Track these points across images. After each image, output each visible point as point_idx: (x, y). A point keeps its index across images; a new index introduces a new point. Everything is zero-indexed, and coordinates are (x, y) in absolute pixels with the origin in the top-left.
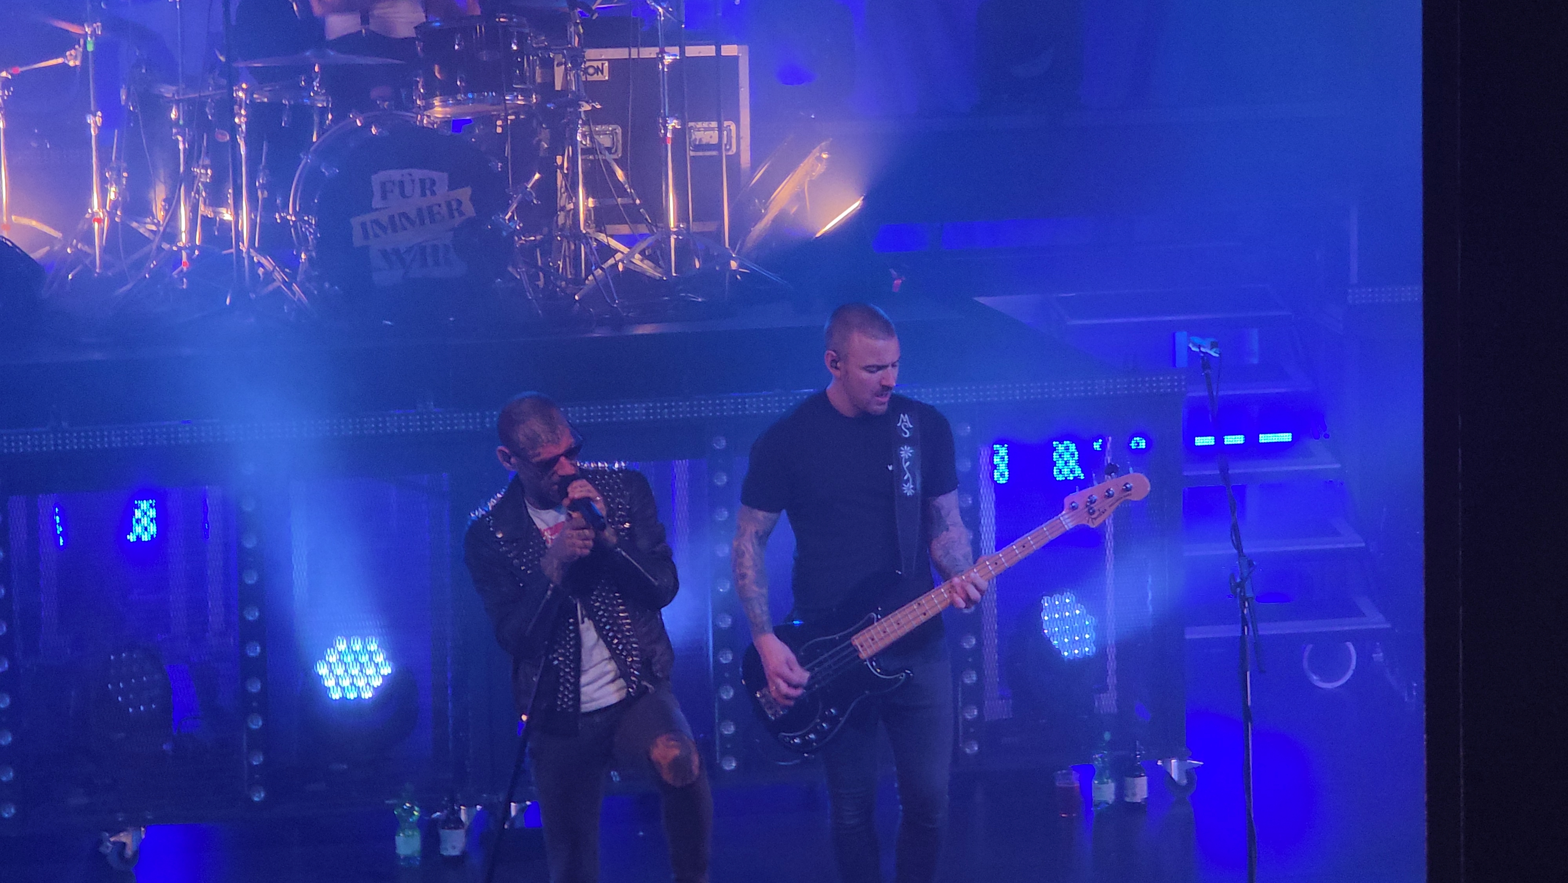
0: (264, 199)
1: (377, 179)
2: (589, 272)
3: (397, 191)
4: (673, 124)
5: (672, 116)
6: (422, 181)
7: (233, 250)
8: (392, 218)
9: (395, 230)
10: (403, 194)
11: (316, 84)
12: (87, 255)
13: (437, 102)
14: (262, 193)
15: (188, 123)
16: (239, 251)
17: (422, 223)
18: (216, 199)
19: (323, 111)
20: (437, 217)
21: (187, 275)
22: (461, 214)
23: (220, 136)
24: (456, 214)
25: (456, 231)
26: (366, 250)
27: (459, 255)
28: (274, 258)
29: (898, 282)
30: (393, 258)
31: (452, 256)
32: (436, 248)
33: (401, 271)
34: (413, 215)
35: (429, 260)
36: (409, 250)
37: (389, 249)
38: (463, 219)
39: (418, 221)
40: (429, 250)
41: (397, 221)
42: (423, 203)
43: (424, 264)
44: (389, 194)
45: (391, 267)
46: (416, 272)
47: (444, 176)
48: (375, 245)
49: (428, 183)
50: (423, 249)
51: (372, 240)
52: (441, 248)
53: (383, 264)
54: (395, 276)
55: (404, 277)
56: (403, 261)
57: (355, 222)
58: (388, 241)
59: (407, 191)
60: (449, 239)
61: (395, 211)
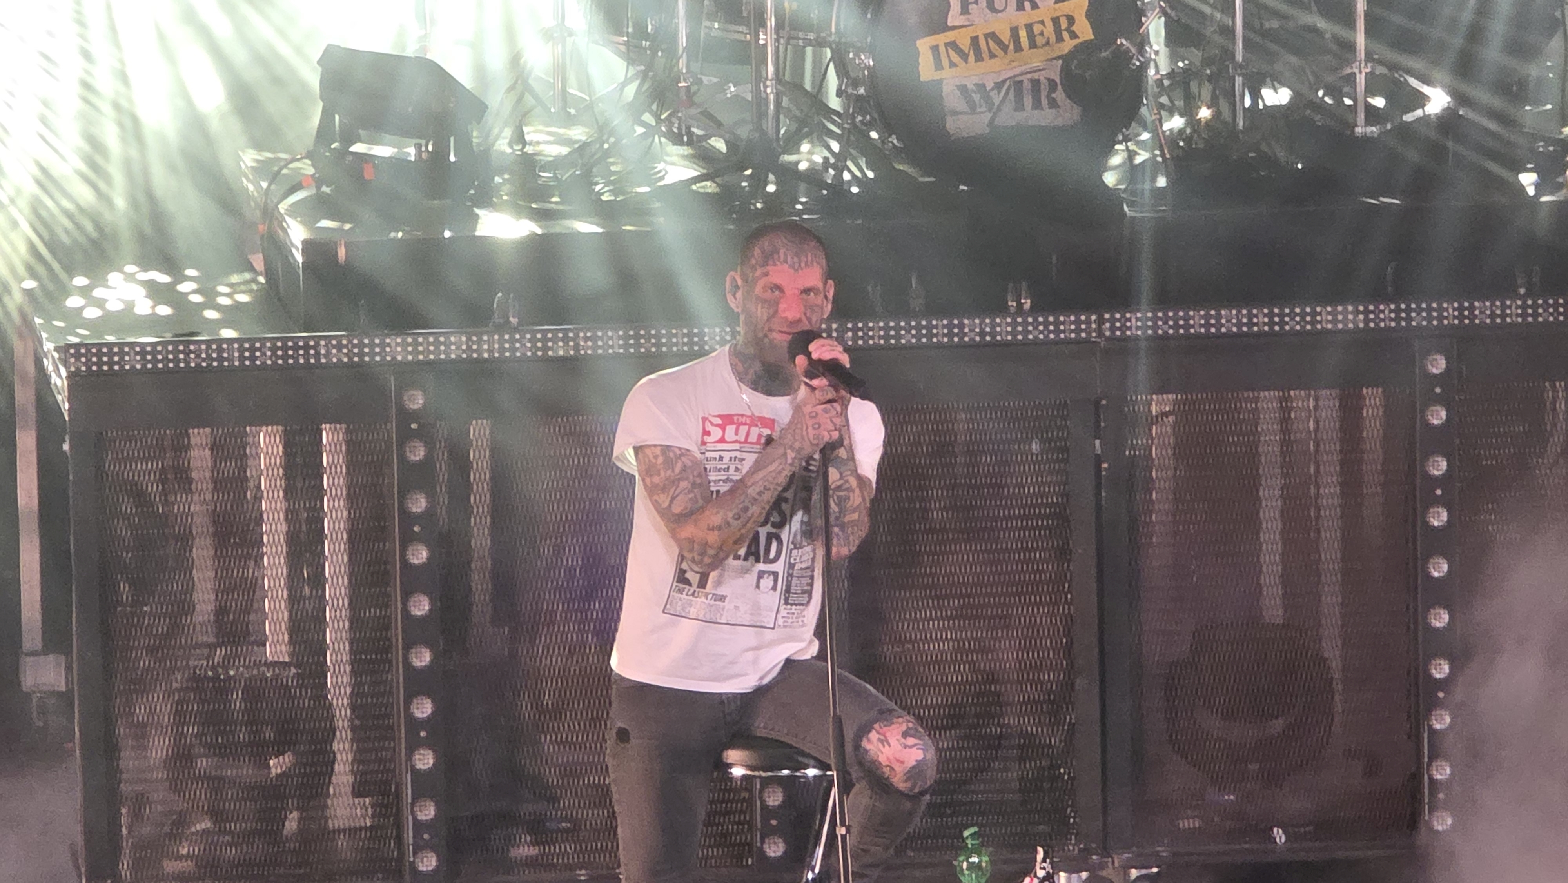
0: (793, 12)
3: (983, 2)
8: (975, 40)
9: (979, 58)
10: (991, 7)
17: (1018, 48)
20: (1040, 40)
22: (1074, 35)
24: (1066, 35)
25: (1067, 59)
26: (937, 86)
27: (1069, 94)
28: (808, 95)
30: (976, 97)
31: (1060, 95)
32: (1036, 83)
33: (989, 115)
34: (1006, 37)
35: (1028, 101)
36: (999, 86)
37: (970, 86)
38: (1076, 42)
39: (1012, 47)
40: (1027, 85)
41: (982, 42)
42: (1022, 19)
43: (1019, 106)
44: (972, 7)
45: (973, 108)
46: (1008, 118)
48: (952, 79)
50: (1018, 85)
51: (946, 73)
52: (1043, 81)
53: (962, 106)
54: (978, 122)
55: (992, 123)
56: (990, 102)
57: (924, 45)
58: (970, 74)
59: (999, 1)
60: (1055, 70)
61: (980, 31)
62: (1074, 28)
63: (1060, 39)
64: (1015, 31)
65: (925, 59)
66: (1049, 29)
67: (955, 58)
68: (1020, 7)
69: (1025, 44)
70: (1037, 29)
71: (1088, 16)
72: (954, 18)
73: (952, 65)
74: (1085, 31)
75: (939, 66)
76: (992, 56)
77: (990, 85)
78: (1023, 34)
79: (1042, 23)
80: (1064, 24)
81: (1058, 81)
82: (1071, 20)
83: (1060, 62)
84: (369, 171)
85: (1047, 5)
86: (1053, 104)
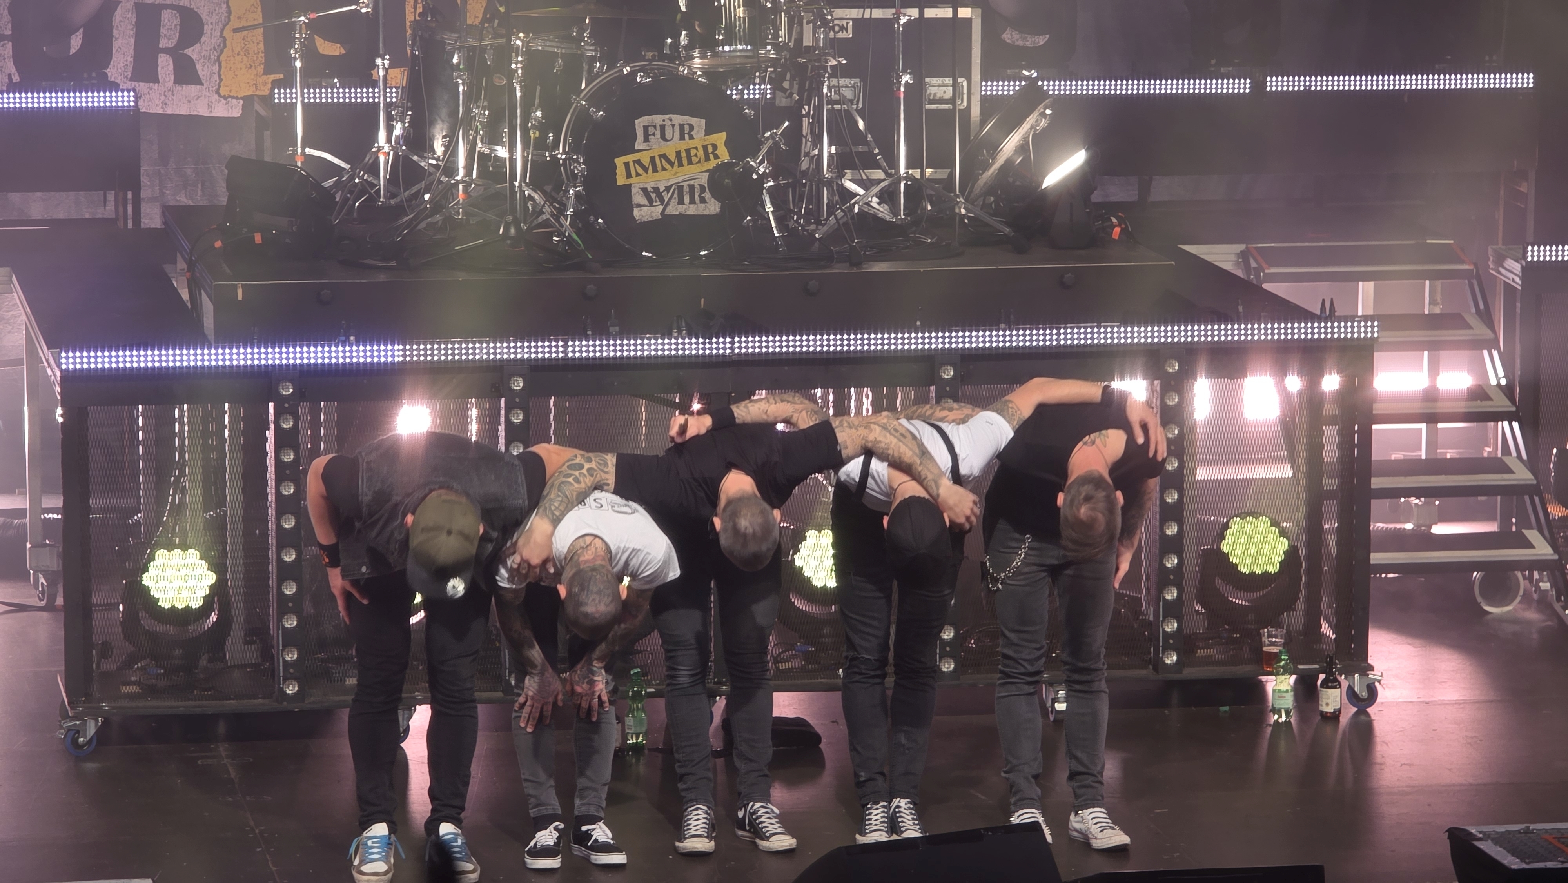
0: (536, 138)
1: (640, 123)
2: (831, 211)
3: (658, 133)
4: (906, 79)
5: (905, 71)
6: (682, 126)
7: (508, 184)
8: (653, 159)
9: (655, 170)
10: (663, 136)
12: (373, 185)
13: (696, 54)
14: (534, 133)
15: (469, 67)
16: (512, 186)
17: (681, 165)
18: (493, 139)
19: (593, 59)
20: (695, 160)
21: (463, 206)
22: (716, 157)
23: (497, 80)
24: (711, 156)
25: (712, 172)
26: (628, 187)
27: (715, 195)
28: (544, 193)
29: (1117, 230)
30: (653, 196)
31: (707, 195)
32: (692, 188)
33: (661, 208)
34: (672, 157)
35: (687, 199)
36: (668, 189)
37: (649, 189)
38: (719, 161)
39: (676, 164)
40: (686, 189)
41: (657, 160)
42: (683, 146)
43: (681, 202)
44: (651, 137)
45: (651, 202)
46: (674, 209)
47: (703, 121)
48: (637, 184)
49: (687, 128)
50: (680, 189)
51: (634, 180)
52: (697, 186)
53: (644, 201)
54: (654, 212)
55: (662, 213)
56: (662, 200)
57: (619, 161)
58: (650, 181)
59: (668, 134)
60: (704, 179)
61: (656, 153)
63: (707, 159)
64: (678, 153)
65: (621, 171)
66: (701, 153)
68: (682, 138)
69: (685, 162)
70: (693, 152)
71: (726, 144)
72: (639, 144)
73: (638, 175)
74: (724, 155)
75: (629, 176)
76: (664, 169)
78: (684, 154)
79: (696, 148)
83: (708, 174)
84: (258, 238)
85: (699, 137)
86: (703, 201)
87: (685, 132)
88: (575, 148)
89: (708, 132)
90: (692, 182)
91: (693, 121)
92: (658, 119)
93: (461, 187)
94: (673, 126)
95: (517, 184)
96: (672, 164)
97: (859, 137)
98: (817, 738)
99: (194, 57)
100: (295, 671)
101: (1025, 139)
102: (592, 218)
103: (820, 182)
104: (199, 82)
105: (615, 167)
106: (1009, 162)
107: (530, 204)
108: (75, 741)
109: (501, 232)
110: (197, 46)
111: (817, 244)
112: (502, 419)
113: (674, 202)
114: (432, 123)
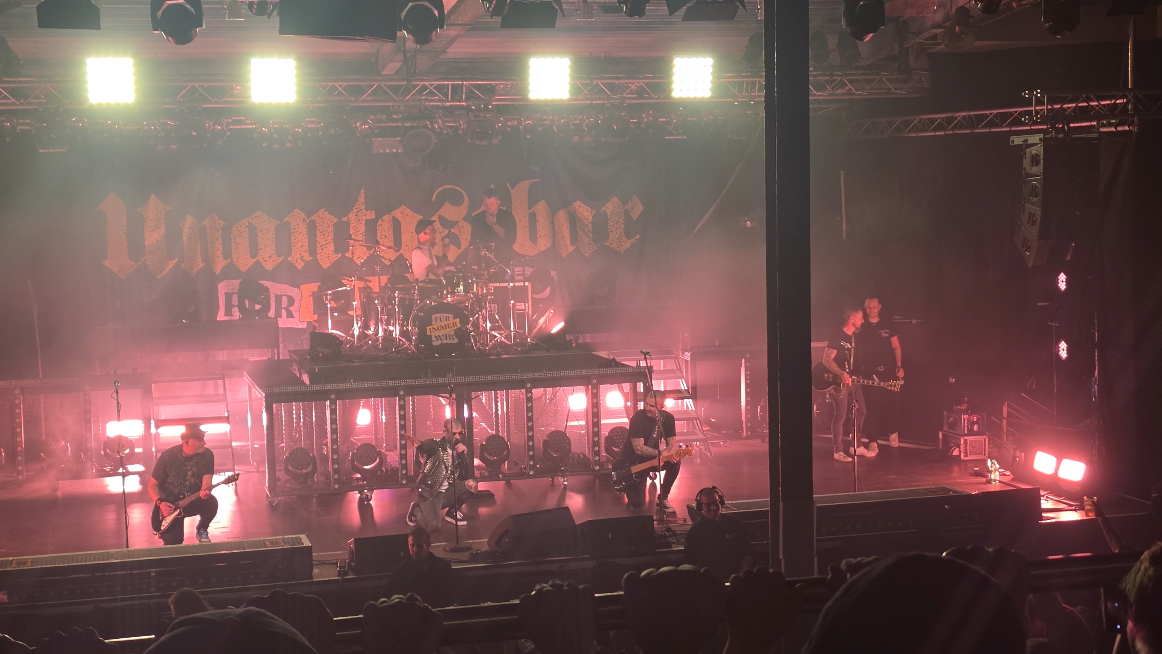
0: (402, 324)
1: (434, 316)
2: (490, 343)
3: (439, 319)
4: (512, 302)
5: (512, 300)
6: (446, 317)
7: (394, 338)
8: (438, 327)
9: (438, 330)
10: (441, 320)
11: (416, 292)
13: (449, 296)
14: (402, 322)
15: (381, 303)
16: (396, 338)
17: (446, 328)
18: (388, 324)
20: (450, 327)
21: (381, 344)
22: (456, 326)
23: (390, 307)
25: (455, 330)
26: (431, 336)
27: (456, 337)
28: (406, 339)
29: (574, 344)
30: (438, 338)
31: (454, 337)
32: (450, 335)
33: (440, 341)
34: (443, 326)
35: (448, 338)
36: (442, 336)
37: (437, 335)
38: (457, 327)
39: (445, 328)
40: (448, 336)
41: (439, 328)
42: (446, 323)
43: (446, 339)
44: (437, 321)
45: (438, 340)
46: (444, 342)
47: (452, 315)
48: (433, 334)
49: (447, 318)
50: (446, 336)
51: (432, 333)
52: (451, 335)
53: (436, 340)
54: (439, 343)
55: (441, 343)
56: (441, 339)
57: (428, 328)
58: (437, 333)
59: (442, 320)
60: (453, 333)
61: (439, 325)
62: (457, 324)
63: (454, 326)
64: (445, 325)
65: (428, 331)
66: (452, 325)
67: (434, 330)
68: (446, 320)
69: (447, 327)
70: (449, 325)
71: (459, 322)
72: (434, 323)
73: (433, 332)
74: (459, 325)
75: (431, 332)
76: (441, 330)
77: (441, 335)
78: (447, 326)
79: (450, 323)
80: (455, 324)
81: (454, 334)
82: (456, 323)
83: (454, 331)
84: (320, 355)
85: (451, 320)
86: (453, 339)
87: (447, 319)
88: (414, 325)
89: (454, 318)
90: (450, 334)
91: (449, 315)
92: (439, 315)
93: (380, 338)
94: (443, 317)
95: (397, 336)
96: (443, 328)
97: (497, 321)
98: (494, 495)
99: (292, 310)
100: (337, 481)
101: (546, 320)
102: (420, 345)
103: (487, 333)
104: (294, 318)
105: (426, 329)
106: (541, 327)
107: (401, 342)
108: (272, 505)
109: (393, 350)
110: (293, 307)
111: (487, 351)
112: (397, 403)
113: (445, 338)
114: (370, 321)
